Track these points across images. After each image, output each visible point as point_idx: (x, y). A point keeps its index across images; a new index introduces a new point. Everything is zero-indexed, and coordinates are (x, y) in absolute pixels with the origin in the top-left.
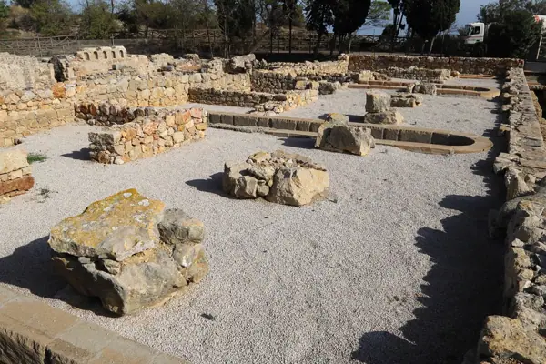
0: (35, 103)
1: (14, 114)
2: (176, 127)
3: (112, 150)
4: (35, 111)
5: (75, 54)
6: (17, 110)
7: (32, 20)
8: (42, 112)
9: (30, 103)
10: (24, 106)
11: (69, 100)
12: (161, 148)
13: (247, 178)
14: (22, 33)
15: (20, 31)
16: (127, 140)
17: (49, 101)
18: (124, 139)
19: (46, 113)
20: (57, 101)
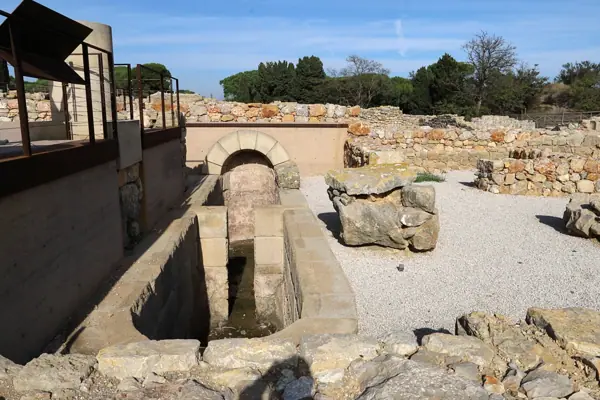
0: (471, 143)
1: (450, 149)
2: (584, 174)
3: (490, 178)
4: (469, 149)
5: (580, 122)
6: (453, 146)
7: (569, 96)
8: (475, 152)
9: (466, 142)
10: (460, 143)
11: (506, 145)
12: (555, 192)
13: (586, 212)
14: (555, 109)
15: (554, 107)
16: (510, 172)
17: (485, 143)
18: (506, 171)
19: (478, 154)
20: (493, 144)
